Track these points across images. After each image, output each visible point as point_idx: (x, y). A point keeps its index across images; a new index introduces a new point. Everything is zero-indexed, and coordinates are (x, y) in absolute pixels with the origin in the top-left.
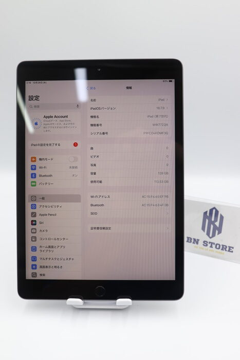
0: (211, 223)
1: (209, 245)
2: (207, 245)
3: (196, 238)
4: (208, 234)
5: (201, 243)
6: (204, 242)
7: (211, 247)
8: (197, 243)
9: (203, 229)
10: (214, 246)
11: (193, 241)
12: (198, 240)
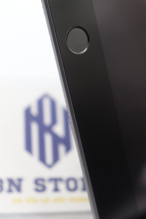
0: (44, 129)
1: (50, 186)
2: (44, 189)
3: (15, 176)
4: (42, 158)
5: (28, 186)
6: (37, 182)
7: (56, 190)
8: (19, 189)
9: (29, 147)
10: (62, 186)
11: (6, 185)
12: (20, 180)
